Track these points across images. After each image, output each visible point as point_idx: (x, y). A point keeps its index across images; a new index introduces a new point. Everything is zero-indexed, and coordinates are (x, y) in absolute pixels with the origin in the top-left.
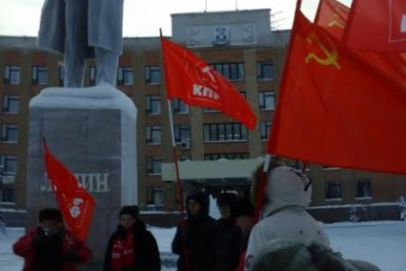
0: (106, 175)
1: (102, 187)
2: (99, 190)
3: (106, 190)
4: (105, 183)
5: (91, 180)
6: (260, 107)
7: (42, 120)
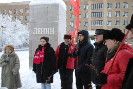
0: (53, 28)
1: (52, 33)
2: (51, 34)
3: (53, 33)
4: (53, 31)
5: (49, 30)
6: (107, 16)
7: (33, 9)
